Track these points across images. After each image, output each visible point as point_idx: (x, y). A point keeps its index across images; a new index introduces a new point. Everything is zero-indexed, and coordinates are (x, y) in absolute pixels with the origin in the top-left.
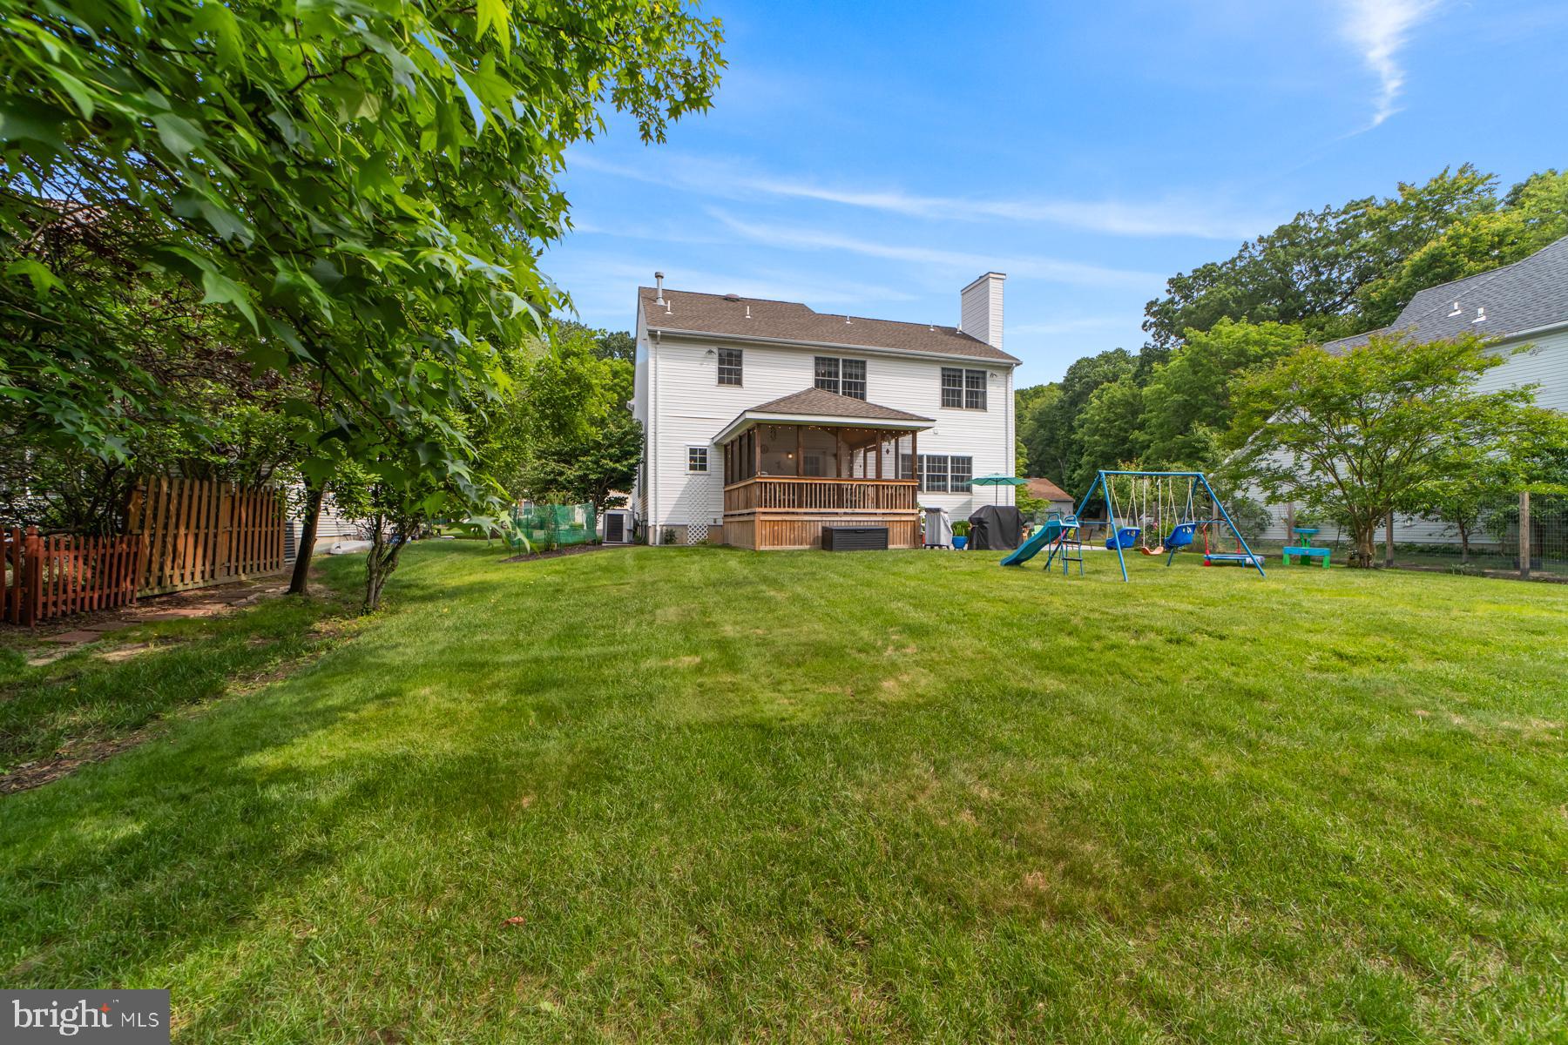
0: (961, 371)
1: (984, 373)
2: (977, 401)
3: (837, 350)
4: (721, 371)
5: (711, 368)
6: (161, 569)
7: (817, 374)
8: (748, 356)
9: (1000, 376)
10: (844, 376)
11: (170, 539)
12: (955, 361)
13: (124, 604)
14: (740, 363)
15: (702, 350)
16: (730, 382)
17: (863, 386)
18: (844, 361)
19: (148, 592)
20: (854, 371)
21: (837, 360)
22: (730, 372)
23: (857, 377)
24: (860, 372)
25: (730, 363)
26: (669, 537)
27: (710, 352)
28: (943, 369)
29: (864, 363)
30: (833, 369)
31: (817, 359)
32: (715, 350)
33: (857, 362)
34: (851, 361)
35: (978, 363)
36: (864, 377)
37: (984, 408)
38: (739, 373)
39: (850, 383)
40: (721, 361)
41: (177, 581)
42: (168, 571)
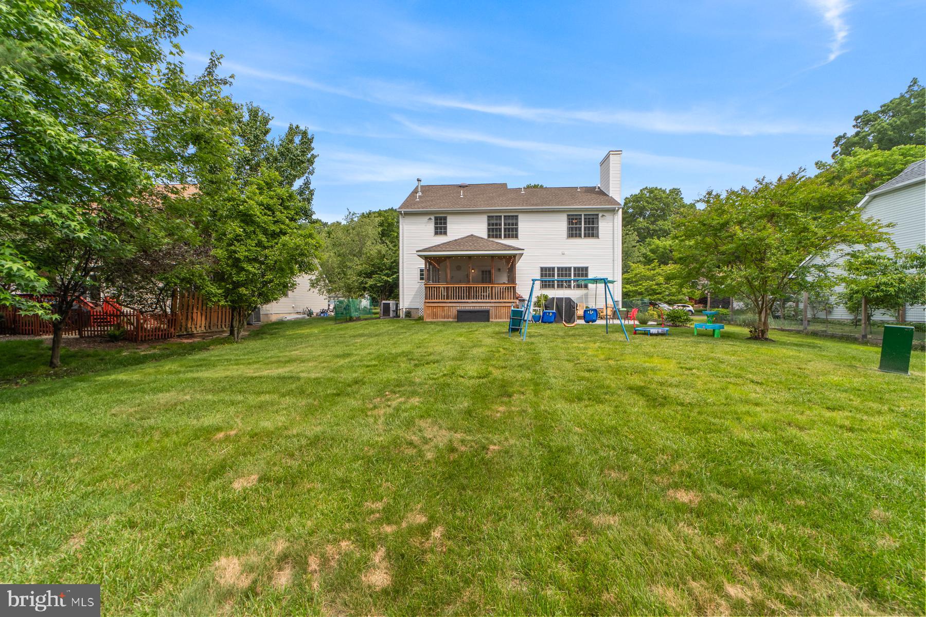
0: (581, 215)
1: (598, 215)
2: (592, 232)
3: (500, 211)
4: (436, 228)
5: (431, 227)
6: (187, 325)
7: (489, 225)
8: (450, 219)
9: (608, 216)
10: (505, 224)
11: (190, 314)
12: (576, 210)
13: (171, 337)
14: (445, 223)
15: (426, 218)
16: (441, 233)
17: (517, 230)
18: (505, 216)
19: (181, 333)
20: (511, 221)
21: (501, 216)
22: (441, 228)
23: (513, 225)
24: (514, 221)
25: (441, 223)
26: (408, 314)
27: (430, 219)
28: (568, 215)
29: (517, 216)
30: (498, 222)
31: (488, 217)
32: (433, 218)
33: (513, 216)
34: (509, 216)
35: (592, 210)
36: (517, 224)
37: (598, 237)
38: (445, 228)
39: (509, 229)
40: (436, 223)
41: (194, 329)
42: (189, 326)
